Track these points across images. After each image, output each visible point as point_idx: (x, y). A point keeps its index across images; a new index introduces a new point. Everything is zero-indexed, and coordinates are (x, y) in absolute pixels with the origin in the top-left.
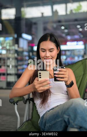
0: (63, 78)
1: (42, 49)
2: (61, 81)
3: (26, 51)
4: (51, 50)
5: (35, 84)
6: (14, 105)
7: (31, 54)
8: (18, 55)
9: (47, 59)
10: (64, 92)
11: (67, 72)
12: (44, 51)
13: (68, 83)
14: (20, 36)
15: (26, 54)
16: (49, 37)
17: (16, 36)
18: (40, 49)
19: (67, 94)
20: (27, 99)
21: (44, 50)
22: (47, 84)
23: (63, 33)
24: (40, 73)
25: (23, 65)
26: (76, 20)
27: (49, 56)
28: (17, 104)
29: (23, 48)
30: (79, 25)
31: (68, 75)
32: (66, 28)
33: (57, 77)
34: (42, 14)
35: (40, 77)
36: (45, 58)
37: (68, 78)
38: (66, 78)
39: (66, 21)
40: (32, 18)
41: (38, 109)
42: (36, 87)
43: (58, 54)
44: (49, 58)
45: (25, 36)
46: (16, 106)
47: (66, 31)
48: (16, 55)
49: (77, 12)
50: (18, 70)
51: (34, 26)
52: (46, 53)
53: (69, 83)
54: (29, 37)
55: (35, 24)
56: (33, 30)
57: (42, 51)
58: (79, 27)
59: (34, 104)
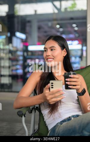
0: (76, 86)
2: (73, 89)
3: (21, 51)
5: (47, 95)
6: (22, 117)
7: (25, 54)
8: (12, 55)
10: (75, 101)
11: (80, 79)
13: (79, 91)
14: (13, 34)
15: (20, 53)
17: (9, 34)
19: (78, 103)
20: (32, 108)
22: (61, 95)
23: (58, 32)
24: (52, 83)
25: (16, 65)
26: (72, 19)
28: (25, 117)
29: (16, 47)
30: (74, 23)
31: (81, 83)
32: (61, 27)
33: (68, 84)
34: (36, 11)
35: (52, 88)
37: (81, 85)
38: (78, 85)
39: (62, 19)
40: (27, 16)
41: (46, 120)
42: (48, 98)
45: (18, 34)
46: (23, 118)
47: (61, 30)
48: (10, 55)
49: (72, 10)
50: (12, 70)
51: (28, 24)
53: (81, 91)
54: (23, 36)
55: (29, 22)
56: (28, 29)
58: (74, 25)
59: (41, 114)
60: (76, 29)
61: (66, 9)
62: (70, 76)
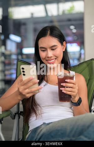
1: (41, 48)
3: (14, 54)
4: (54, 48)
7: (20, 57)
8: (5, 58)
9: (49, 60)
12: (44, 51)
15: (14, 57)
16: (49, 31)
17: (2, 37)
18: (39, 47)
20: (15, 113)
21: (43, 49)
26: (69, 20)
27: (52, 56)
34: (32, 14)
35: (24, 75)
36: (47, 59)
43: (63, 52)
44: (52, 58)
51: (23, 27)
52: (47, 52)
57: (42, 51)
60: (74, 31)
61: (64, 12)
62: (66, 80)
